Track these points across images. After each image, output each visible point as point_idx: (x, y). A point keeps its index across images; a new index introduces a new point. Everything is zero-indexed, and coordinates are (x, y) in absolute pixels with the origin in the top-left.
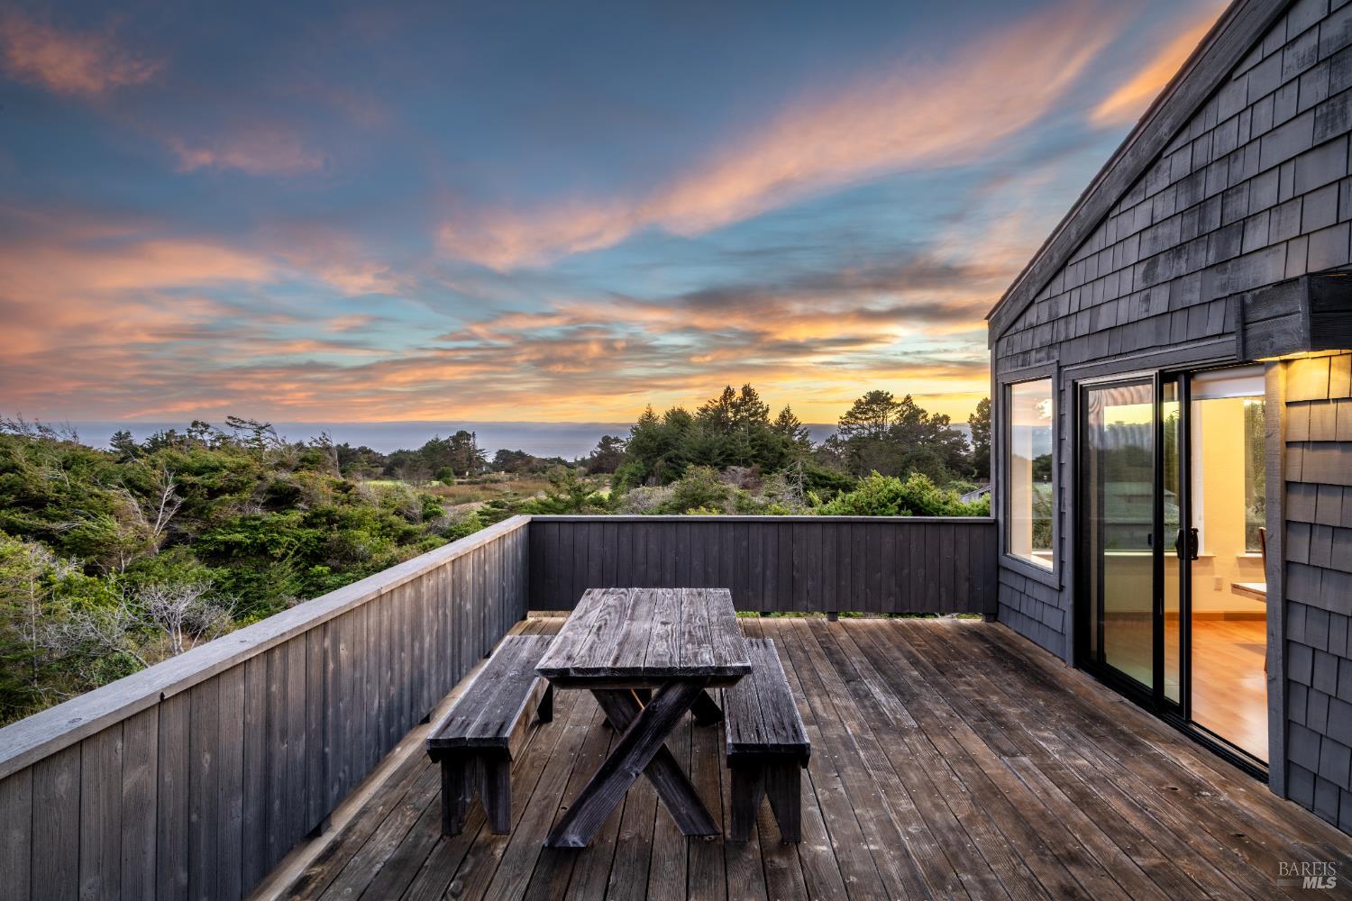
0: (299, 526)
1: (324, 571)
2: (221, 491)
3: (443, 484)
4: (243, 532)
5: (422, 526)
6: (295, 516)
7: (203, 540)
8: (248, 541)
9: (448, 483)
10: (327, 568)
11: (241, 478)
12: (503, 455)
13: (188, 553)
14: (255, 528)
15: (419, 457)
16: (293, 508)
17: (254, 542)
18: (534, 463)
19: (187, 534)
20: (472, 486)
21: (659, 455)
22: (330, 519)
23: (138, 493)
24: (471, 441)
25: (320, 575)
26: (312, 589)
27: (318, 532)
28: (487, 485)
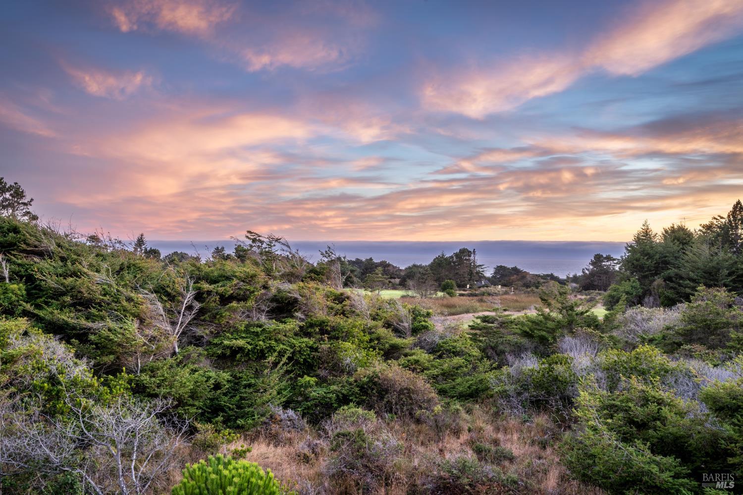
0: (296, 334)
1: (312, 382)
2: (232, 298)
3: (447, 296)
4: (247, 338)
5: (409, 340)
6: (292, 325)
7: (214, 344)
8: (250, 347)
9: (451, 295)
10: (314, 379)
11: (248, 287)
12: (500, 270)
13: (200, 354)
14: (257, 334)
15: (427, 271)
16: (292, 317)
17: (254, 348)
18: (528, 278)
19: (202, 337)
20: (471, 298)
21: (656, 274)
22: (324, 329)
23: (165, 298)
24: (472, 258)
25: (308, 385)
26: (300, 399)
27: (311, 342)
28: (484, 298)
